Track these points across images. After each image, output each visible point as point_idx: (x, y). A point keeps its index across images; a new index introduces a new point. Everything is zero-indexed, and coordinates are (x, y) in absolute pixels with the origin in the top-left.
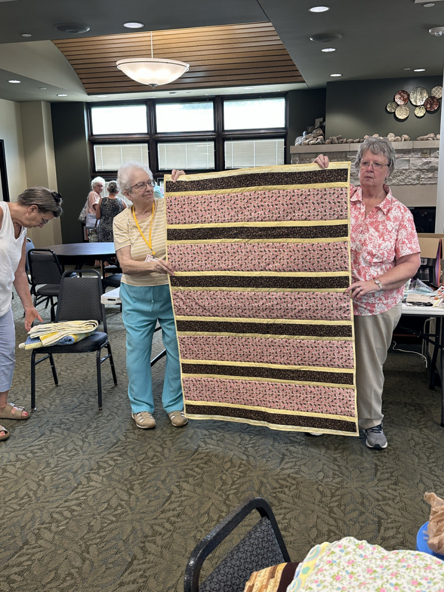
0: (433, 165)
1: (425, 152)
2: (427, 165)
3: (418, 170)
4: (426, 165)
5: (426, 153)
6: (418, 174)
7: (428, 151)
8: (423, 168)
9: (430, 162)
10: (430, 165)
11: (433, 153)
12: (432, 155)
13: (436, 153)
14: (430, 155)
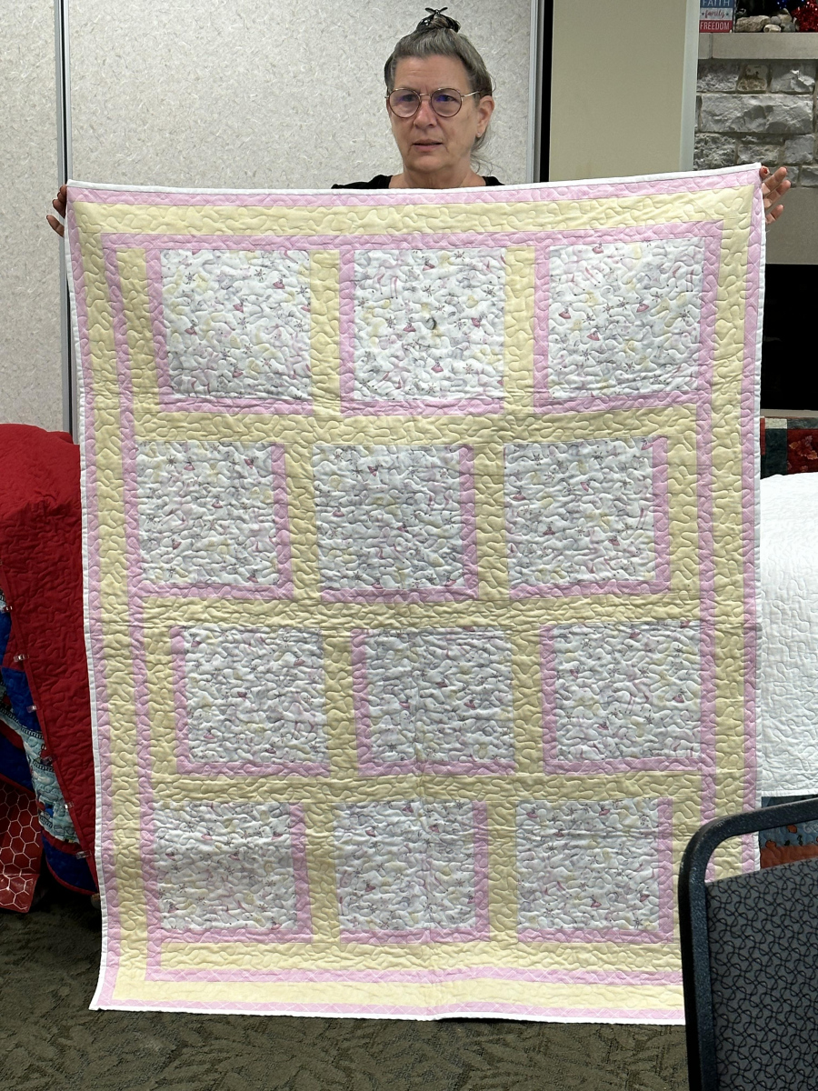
0: (779, 118)
1: (753, 71)
2: (760, 121)
3: (731, 134)
4: (757, 117)
5: (756, 77)
6: (729, 147)
7: (763, 71)
8: (744, 130)
9: (770, 109)
10: (771, 119)
11: (780, 75)
12: (776, 85)
13: (788, 76)
14: (769, 83)
